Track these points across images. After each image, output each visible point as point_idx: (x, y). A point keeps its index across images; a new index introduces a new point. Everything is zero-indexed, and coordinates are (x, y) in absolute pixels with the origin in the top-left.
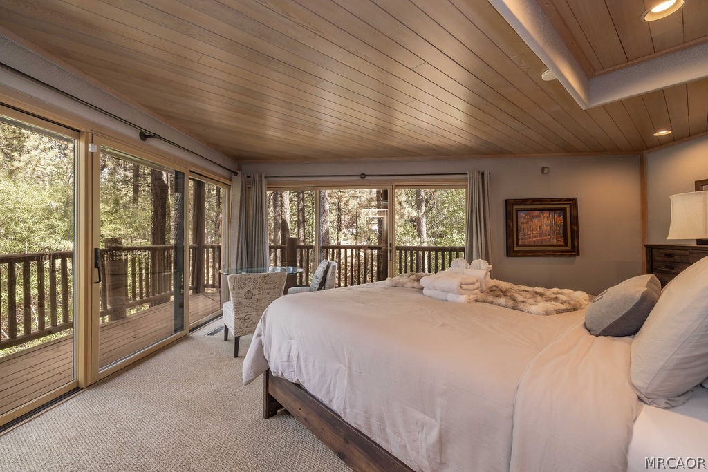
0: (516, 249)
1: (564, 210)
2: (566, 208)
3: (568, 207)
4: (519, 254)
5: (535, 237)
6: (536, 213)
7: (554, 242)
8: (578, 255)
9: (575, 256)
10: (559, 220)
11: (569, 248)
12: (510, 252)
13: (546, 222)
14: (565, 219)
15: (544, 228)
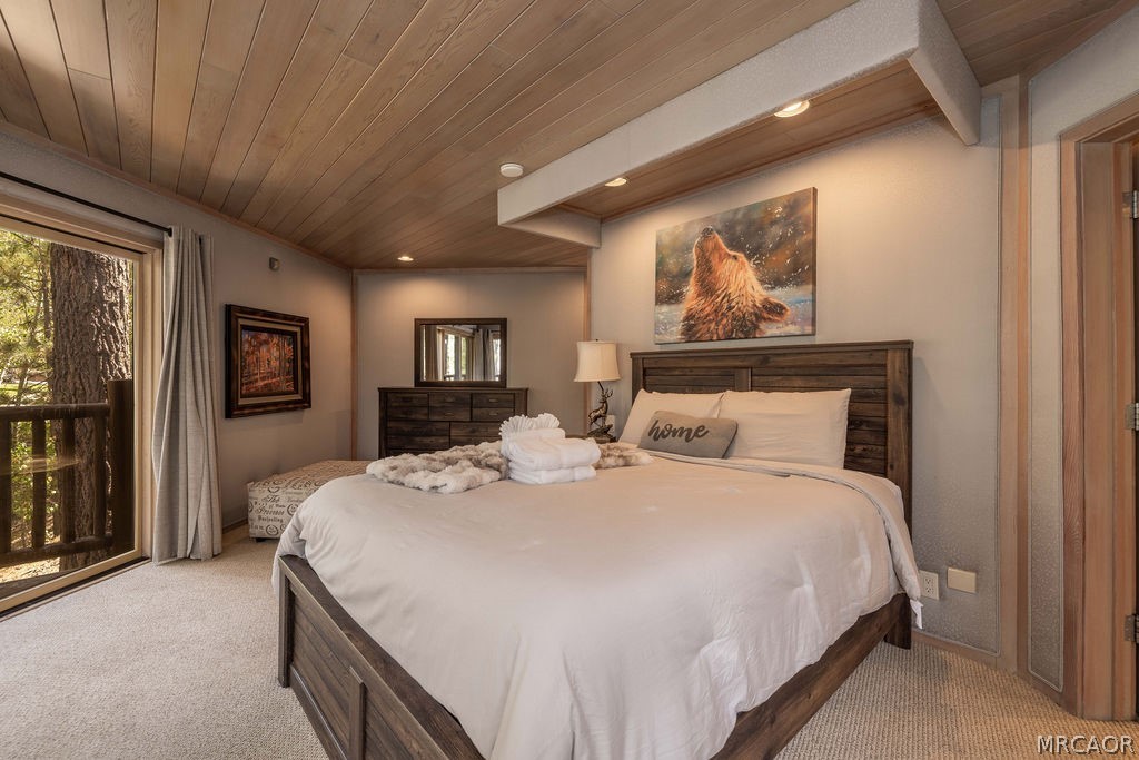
0: (242, 402)
1: (294, 334)
2: (296, 333)
3: (298, 330)
4: (246, 411)
5: (263, 379)
6: (264, 336)
7: (284, 387)
8: (310, 406)
9: (306, 407)
10: (288, 349)
11: (298, 397)
12: (231, 409)
13: (275, 353)
14: (295, 349)
15: (275, 364)
